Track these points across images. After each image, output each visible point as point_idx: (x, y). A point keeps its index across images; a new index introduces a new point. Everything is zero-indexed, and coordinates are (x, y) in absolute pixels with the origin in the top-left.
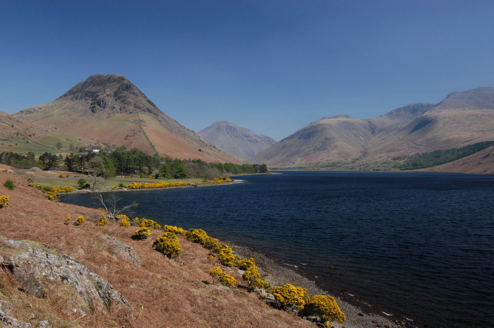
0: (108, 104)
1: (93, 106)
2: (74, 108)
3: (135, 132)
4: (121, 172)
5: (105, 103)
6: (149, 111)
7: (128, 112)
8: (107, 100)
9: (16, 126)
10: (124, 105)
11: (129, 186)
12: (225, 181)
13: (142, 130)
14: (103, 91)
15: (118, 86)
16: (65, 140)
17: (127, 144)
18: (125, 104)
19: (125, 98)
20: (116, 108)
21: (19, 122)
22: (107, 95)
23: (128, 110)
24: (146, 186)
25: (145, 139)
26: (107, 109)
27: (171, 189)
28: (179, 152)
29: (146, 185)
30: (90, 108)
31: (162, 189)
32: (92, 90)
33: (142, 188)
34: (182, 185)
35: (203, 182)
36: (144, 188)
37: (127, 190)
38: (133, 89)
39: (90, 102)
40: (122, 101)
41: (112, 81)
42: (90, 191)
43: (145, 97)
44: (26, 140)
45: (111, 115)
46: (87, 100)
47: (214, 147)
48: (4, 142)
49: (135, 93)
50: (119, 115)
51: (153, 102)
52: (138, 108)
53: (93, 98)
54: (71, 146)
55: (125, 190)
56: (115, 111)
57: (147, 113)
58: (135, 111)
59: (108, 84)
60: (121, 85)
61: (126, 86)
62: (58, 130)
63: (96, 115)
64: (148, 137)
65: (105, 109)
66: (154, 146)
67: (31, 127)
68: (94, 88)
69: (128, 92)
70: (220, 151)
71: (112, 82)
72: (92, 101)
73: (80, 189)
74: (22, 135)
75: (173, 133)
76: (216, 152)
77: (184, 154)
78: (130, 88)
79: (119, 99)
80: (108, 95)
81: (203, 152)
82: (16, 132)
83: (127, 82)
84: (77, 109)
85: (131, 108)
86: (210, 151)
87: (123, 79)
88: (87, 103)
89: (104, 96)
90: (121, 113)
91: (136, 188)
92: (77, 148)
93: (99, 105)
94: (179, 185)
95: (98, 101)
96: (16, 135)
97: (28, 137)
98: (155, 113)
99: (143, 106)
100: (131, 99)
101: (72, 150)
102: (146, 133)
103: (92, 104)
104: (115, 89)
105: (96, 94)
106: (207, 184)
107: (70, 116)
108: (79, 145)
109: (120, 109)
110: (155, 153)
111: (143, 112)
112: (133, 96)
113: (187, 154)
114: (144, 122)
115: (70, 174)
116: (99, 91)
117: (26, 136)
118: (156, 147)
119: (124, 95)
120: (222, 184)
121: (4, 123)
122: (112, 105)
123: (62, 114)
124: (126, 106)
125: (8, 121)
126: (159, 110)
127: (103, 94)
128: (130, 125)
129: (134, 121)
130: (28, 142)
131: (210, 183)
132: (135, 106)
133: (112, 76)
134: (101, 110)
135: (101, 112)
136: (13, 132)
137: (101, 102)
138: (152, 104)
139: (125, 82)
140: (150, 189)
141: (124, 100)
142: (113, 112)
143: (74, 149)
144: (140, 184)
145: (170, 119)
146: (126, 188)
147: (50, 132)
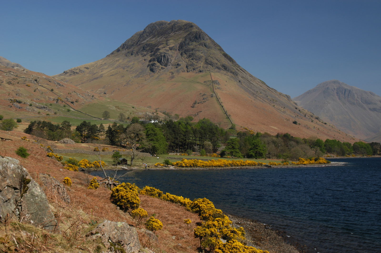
0: (171, 60)
1: (151, 63)
2: (128, 67)
3: (205, 97)
4: (177, 148)
5: (168, 59)
6: (225, 68)
7: (197, 70)
8: (169, 55)
9: (56, 91)
10: (192, 61)
11: (177, 164)
12: (316, 162)
13: (214, 95)
14: (165, 43)
15: (185, 35)
16: (114, 108)
17: (194, 114)
18: (193, 59)
19: (194, 52)
20: (182, 65)
21: (60, 85)
22: (169, 48)
23: (197, 68)
24: (199, 164)
25: (218, 106)
26: (170, 67)
27: (233, 169)
28: (265, 125)
29: (200, 162)
30: (148, 66)
31: (220, 168)
32: (150, 42)
33: (194, 166)
34: (250, 165)
35: (282, 162)
36: (197, 166)
37: (174, 169)
38: (204, 39)
39: (149, 58)
40: (190, 56)
41: (177, 29)
42: (126, 168)
43: (221, 50)
44: (67, 108)
45: (174, 74)
46: (145, 55)
47: (317, 118)
48: (41, 110)
49: (207, 44)
50: (185, 75)
51: (231, 56)
52: (210, 64)
53: (153, 53)
54: (122, 115)
55: (172, 168)
56: (180, 69)
57: (222, 71)
58: (206, 69)
59: (172, 34)
60: (189, 34)
61: (194, 35)
62: (107, 95)
63: (156, 75)
64: (223, 104)
65: (168, 67)
66: (230, 115)
67: (74, 92)
68: (154, 39)
69: (198, 43)
70: (325, 124)
71: (176, 31)
72: (151, 57)
73: (114, 165)
74: (62, 101)
75: (257, 97)
76: (318, 125)
77: (272, 127)
78: (200, 38)
79: (185, 53)
80: (171, 49)
81: (299, 124)
82: (56, 97)
83: (197, 30)
84: (131, 68)
85: (201, 64)
86: (309, 124)
87: (192, 26)
88: (145, 60)
89: (166, 50)
90: (188, 72)
91: (187, 166)
92: (128, 118)
93: (159, 62)
94: (246, 165)
95: (158, 56)
96: (55, 102)
97: (69, 103)
98: (234, 71)
99: (217, 62)
100: (201, 52)
101: (123, 121)
102: (219, 98)
103: (150, 61)
104: (180, 40)
105: (156, 48)
106: (287, 164)
107: (123, 76)
108: (132, 114)
109: (187, 67)
110: (230, 126)
111: (217, 70)
112: (205, 48)
113: (276, 128)
114: (218, 84)
115: (108, 148)
116: (160, 43)
117: (68, 103)
118: (233, 118)
119: (192, 47)
120: (309, 166)
121: (42, 86)
122: (176, 61)
123: (112, 75)
124: (194, 62)
125: (48, 85)
126: (239, 67)
127: (164, 47)
128: (200, 87)
129: (204, 82)
130: (69, 111)
131: (292, 164)
132: (207, 62)
133: (177, 22)
134: (162, 68)
135: (162, 70)
136: (52, 97)
137: (162, 58)
138: (230, 59)
139: (194, 30)
140: (205, 169)
141: (192, 54)
142: (178, 72)
143: (125, 119)
144: (192, 162)
145: (255, 79)
146: (173, 165)
147: (97, 98)
